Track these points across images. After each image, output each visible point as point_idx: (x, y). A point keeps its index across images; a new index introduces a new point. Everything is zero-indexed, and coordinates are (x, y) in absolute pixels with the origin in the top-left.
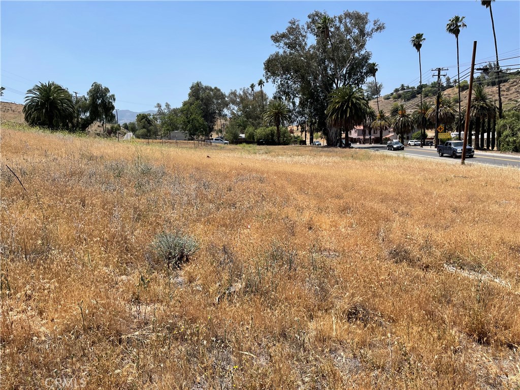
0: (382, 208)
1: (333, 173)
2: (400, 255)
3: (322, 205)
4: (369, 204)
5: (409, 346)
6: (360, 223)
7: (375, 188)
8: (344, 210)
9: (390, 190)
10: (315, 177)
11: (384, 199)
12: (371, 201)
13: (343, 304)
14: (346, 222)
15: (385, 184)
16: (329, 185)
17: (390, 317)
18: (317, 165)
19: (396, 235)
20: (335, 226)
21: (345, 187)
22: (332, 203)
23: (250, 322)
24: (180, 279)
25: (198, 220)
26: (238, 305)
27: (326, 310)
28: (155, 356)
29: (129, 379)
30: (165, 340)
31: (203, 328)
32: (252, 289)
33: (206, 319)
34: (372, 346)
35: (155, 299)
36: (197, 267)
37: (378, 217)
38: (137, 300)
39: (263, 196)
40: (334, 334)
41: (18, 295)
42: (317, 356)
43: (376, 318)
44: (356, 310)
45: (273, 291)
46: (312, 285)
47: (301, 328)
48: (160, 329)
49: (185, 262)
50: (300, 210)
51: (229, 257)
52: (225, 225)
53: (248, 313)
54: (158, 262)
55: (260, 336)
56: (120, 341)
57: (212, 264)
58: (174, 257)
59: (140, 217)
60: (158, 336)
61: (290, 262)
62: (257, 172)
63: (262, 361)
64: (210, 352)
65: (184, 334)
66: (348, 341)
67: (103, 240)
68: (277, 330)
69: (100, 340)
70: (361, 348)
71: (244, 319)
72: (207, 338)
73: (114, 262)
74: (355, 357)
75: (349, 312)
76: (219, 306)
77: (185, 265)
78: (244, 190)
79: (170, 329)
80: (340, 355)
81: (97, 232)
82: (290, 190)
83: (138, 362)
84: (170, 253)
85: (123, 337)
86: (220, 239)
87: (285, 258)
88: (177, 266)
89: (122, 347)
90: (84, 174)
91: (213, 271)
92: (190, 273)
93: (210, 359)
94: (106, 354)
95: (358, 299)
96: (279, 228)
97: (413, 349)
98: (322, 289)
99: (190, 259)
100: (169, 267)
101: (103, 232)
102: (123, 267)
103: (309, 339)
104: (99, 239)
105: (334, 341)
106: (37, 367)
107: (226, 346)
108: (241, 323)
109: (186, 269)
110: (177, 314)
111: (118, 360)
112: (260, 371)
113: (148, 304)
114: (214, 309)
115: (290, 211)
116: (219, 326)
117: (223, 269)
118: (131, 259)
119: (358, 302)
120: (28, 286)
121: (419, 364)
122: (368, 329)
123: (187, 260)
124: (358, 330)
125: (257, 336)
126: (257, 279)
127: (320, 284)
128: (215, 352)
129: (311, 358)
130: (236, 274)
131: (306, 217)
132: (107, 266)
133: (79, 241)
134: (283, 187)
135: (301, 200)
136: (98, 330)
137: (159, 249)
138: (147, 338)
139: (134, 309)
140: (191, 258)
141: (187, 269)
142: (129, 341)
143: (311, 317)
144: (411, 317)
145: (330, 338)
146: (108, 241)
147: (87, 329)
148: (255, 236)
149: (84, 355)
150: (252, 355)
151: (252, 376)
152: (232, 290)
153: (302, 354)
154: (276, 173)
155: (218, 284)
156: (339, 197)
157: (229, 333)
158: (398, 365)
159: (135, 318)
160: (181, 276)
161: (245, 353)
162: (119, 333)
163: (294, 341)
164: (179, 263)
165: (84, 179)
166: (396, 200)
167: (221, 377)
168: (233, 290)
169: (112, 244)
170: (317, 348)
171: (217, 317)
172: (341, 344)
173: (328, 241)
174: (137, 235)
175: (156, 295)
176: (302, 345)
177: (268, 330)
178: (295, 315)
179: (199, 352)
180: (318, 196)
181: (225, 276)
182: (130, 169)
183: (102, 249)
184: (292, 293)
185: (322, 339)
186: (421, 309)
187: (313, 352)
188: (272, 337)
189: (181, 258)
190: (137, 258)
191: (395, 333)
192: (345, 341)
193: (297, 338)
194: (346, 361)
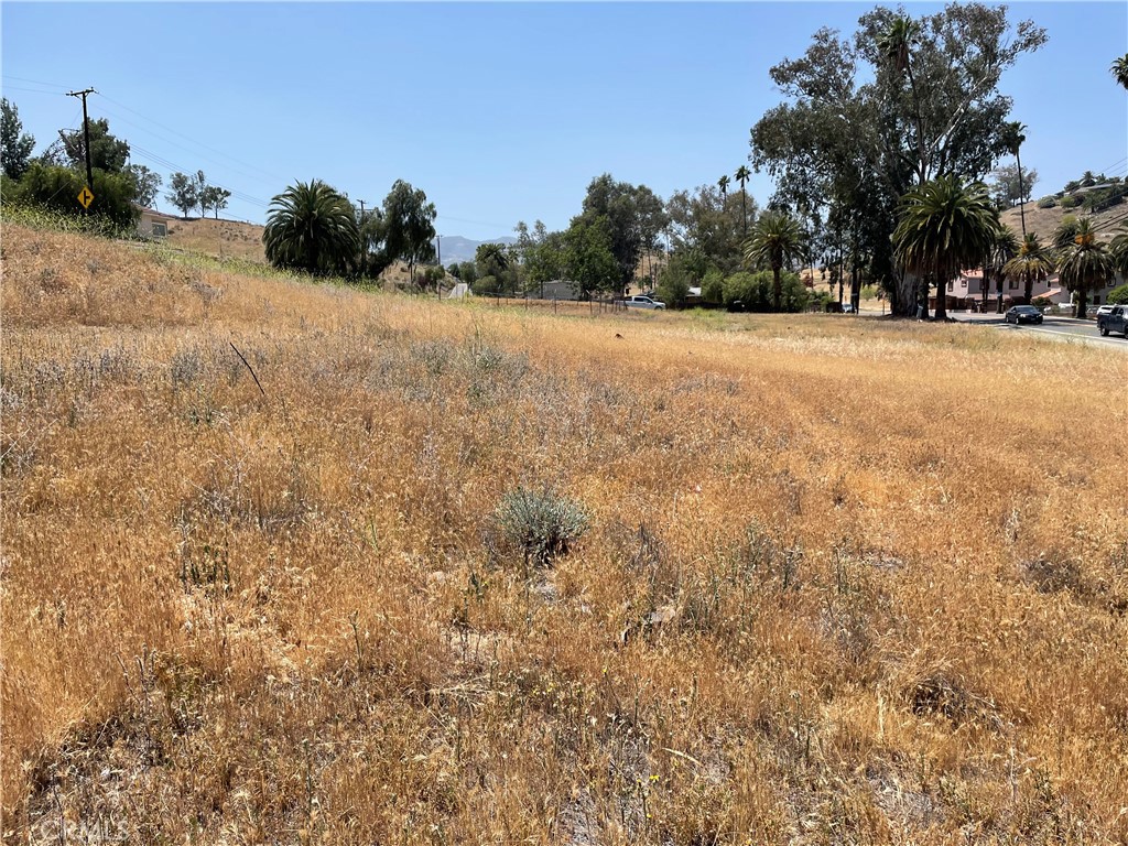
0: (1018, 463)
1: (901, 377)
2: (1054, 575)
3: (870, 450)
4: (985, 452)
5: (1057, 781)
6: (961, 495)
7: (1004, 415)
8: (923, 462)
9: (1042, 422)
10: (858, 383)
11: (1027, 441)
12: (992, 444)
13: (905, 672)
14: (926, 491)
15: (1031, 408)
16: (892, 404)
17: (1016, 712)
18: (865, 358)
19: (1050, 526)
20: (899, 499)
21: (928, 411)
22: (894, 446)
23: (692, 689)
24: (549, 587)
25: (591, 469)
26: (666, 651)
27: (864, 683)
28: (493, 737)
29: (442, 774)
30: (513, 707)
31: (590, 693)
32: (697, 620)
33: (596, 673)
34: (967, 771)
35: (497, 624)
36: (584, 566)
37: (1006, 483)
38: (462, 623)
39: (733, 423)
40: (880, 735)
41: (244, 594)
42: (837, 779)
43: (984, 711)
44: (936, 689)
45: (744, 630)
46: (835, 625)
47: (804, 715)
48: (506, 684)
49: (559, 553)
50: (816, 457)
51: (651, 550)
52: (646, 482)
53: (686, 671)
54: (506, 549)
55: (712, 721)
56: (427, 699)
57: (614, 562)
58: (539, 541)
59: (474, 455)
60: (500, 698)
61: (787, 571)
62: (723, 371)
63: (713, 774)
64: (604, 742)
65: (553, 697)
66: (913, 755)
67: (403, 497)
68: (748, 714)
69: (389, 693)
70: (942, 774)
71: (678, 683)
72: (597, 710)
73: (421, 544)
74: (926, 790)
75: (919, 691)
76: (627, 649)
77: (559, 559)
78: (691, 409)
79: (526, 686)
80: (891, 784)
81: (391, 482)
82: (797, 412)
83: (459, 746)
84: (531, 533)
85: (433, 691)
86: (634, 511)
87: (776, 562)
88: (545, 561)
89: (429, 711)
90: (372, 364)
91: (617, 577)
92: (568, 576)
93: (602, 756)
94: (400, 721)
95: (942, 664)
96: (764, 494)
97: (1069, 788)
98: (856, 634)
99: (570, 547)
100: (527, 562)
101: (402, 481)
102: (440, 552)
103: (820, 740)
104: (394, 495)
105: (879, 752)
106: (271, 733)
107: (637, 734)
108: (672, 690)
109: (562, 568)
110: (540, 657)
111: (422, 736)
112: (706, 793)
113: (483, 632)
114: (615, 654)
115: (793, 459)
116: (625, 690)
117: (638, 573)
118: (454, 539)
119: (940, 671)
120: (263, 578)
121: (1079, 823)
122: (963, 733)
123: (565, 549)
124: (935, 733)
125: (704, 720)
126: (709, 600)
127: (854, 623)
128: (613, 742)
129: (822, 781)
130: (665, 585)
131: (829, 475)
132: (408, 549)
133: (358, 496)
134: (779, 407)
135: (821, 435)
136: (386, 672)
137: (509, 522)
138: (479, 699)
139: (456, 638)
140: (573, 545)
141: (564, 567)
142: (444, 700)
143: (828, 695)
144: (1070, 717)
145: (868, 743)
146: (412, 500)
147: (366, 669)
148: (711, 509)
149: (359, 719)
150: (692, 759)
151: (688, 803)
152: (655, 619)
153: (801, 769)
154: (766, 375)
155: (626, 605)
156: (911, 432)
157: (644, 707)
158: (1028, 820)
159: (457, 657)
160: (551, 582)
161: (676, 752)
162: (425, 684)
163: (786, 741)
164: (547, 555)
165: (372, 374)
166: (1056, 445)
167: (624, 795)
168: (658, 620)
169: (419, 508)
170: (836, 761)
171: (620, 673)
172: (894, 760)
173: (879, 529)
174: (467, 491)
175: (500, 615)
176: (804, 752)
177: (730, 711)
178: (791, 685)
179: (581, 740)
180: (861, 429)
181: (642, 589)
182: (460, 359)
183: (401, 515)
184: (786, 637)
185: (851, 743)
186: (1096, 700)
187: (829, 769)
188: (738, 726)
189: (552, 545)
190: (466, 538)
191: (1026, 749)
192: (904, 755)
193: (793, 735)
194: (903, 796)
